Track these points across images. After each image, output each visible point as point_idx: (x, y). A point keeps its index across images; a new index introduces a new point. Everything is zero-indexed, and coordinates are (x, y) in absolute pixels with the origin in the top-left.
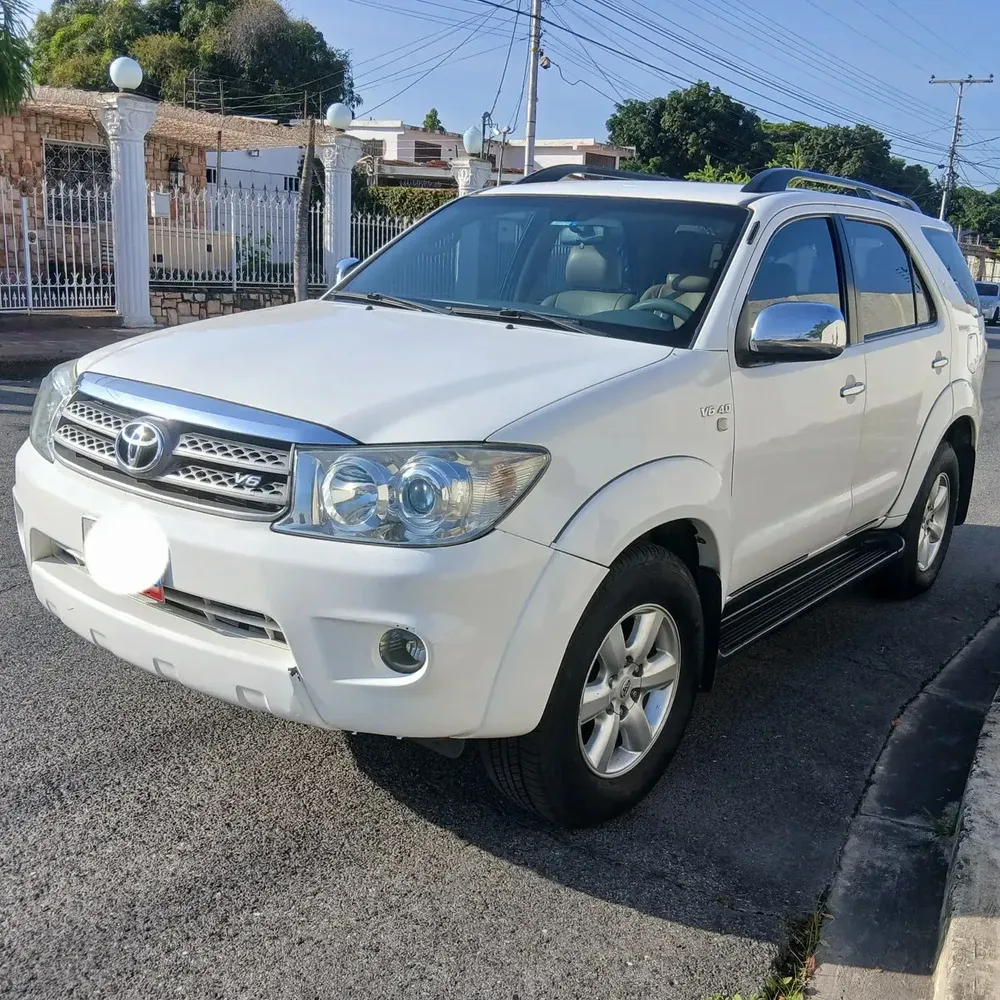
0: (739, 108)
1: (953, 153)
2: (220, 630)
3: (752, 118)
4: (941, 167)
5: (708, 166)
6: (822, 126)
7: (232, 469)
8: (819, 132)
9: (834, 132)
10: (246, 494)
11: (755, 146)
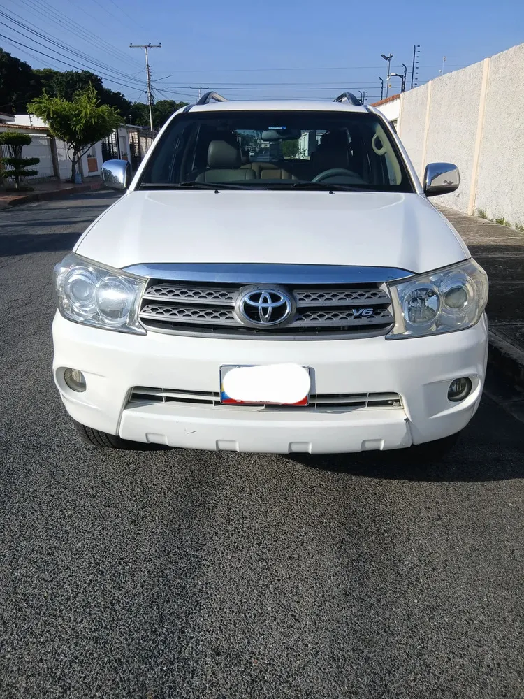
0: (17, 60)
1: (150, 85)
2: (329, 411)
3: (26, 66)
4: (146, 92)
5: (45, 94)
6: (63, 72)
7: (349, 308)
8: (62, 75)
9: (70, 74)
10: (364, 321)
11: (32, 82)
